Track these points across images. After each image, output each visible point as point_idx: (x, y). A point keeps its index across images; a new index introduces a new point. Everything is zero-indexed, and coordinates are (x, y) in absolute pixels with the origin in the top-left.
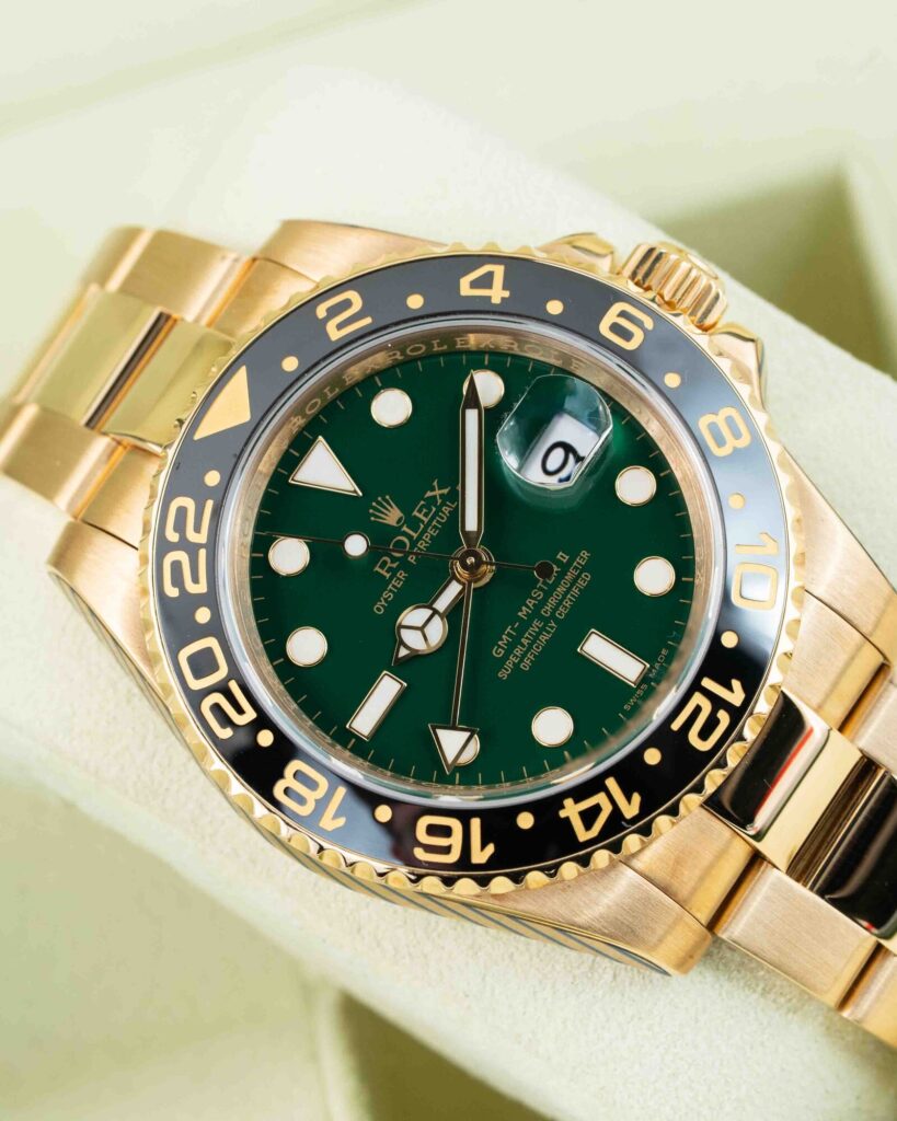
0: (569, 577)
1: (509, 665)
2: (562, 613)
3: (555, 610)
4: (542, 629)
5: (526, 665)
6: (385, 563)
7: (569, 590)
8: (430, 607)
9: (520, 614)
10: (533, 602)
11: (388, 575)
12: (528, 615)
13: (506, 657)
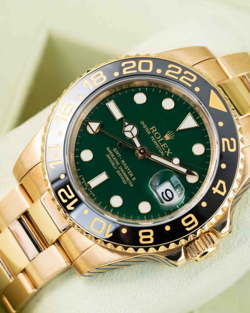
0: (127, 178)
1: (110, 151)
2: (118, 172)
3: (120, 171)
4: (116, 165)
5: (108, 156)
6: (155, 130)
7: (124, 177)
8: (136, 136)
9: (123, 160)
10: (125, 165)
11: (151, 129)
12: (122, 162)
13: (113, 151)
